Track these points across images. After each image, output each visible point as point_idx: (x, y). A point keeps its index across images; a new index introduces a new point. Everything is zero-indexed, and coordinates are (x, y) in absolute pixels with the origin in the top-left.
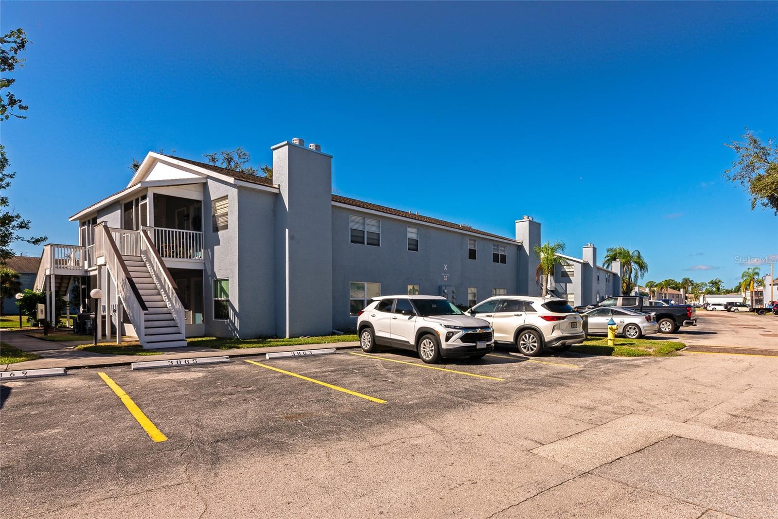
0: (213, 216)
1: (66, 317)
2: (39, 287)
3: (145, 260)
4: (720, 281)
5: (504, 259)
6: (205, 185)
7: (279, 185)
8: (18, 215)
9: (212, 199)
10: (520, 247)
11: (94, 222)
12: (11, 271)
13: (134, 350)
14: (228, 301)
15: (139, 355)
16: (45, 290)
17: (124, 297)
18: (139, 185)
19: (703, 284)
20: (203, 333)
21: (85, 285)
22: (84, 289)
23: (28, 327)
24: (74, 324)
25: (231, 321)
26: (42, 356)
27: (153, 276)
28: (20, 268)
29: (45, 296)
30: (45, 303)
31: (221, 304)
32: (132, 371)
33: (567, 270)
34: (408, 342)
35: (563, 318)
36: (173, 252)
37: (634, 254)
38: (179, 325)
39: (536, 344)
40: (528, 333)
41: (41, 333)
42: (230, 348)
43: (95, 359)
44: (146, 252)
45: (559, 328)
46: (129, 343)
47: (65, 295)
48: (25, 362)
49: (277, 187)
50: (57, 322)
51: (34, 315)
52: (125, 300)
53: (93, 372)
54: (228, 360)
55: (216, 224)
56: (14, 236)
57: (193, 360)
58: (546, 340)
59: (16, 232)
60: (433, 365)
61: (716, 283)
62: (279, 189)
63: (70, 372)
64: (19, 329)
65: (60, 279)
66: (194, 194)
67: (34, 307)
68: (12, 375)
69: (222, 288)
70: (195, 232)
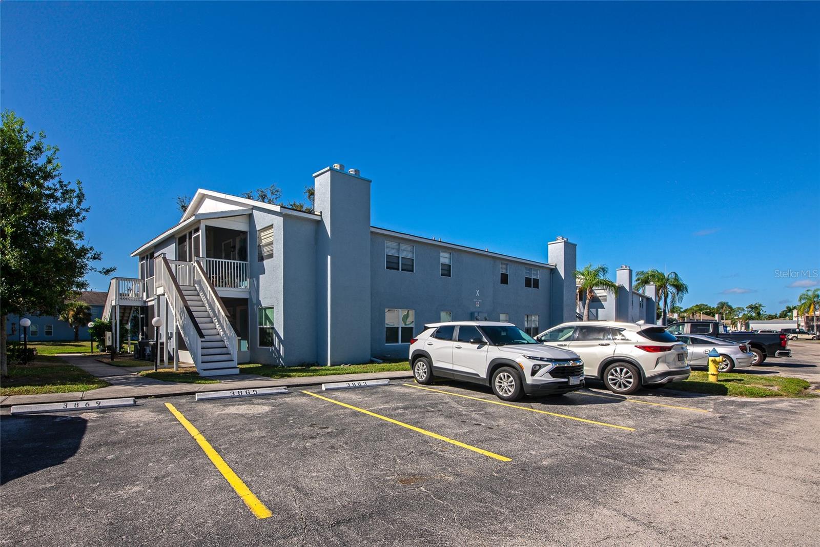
0: (258, 246)
1: (127, 344)
2: (106, 317)
3: (198, 289)
4: (760, 305)
5: (536, 284)
6: (251, 216)
7: (321, 212)
8: (92, 247)
9: (257, 230)
10: (553, 271)
11: (152, 256)
12: (85, 304)
13: (191, 377)
14: (273, 328)
15: (199, 383)
16: (111, 320)
17: (182, 325)
18: (193, 218)
19: (739, 308)
20: (248, 360)
21: (144, 314)
22: (142, 318)
23: (98, 352)
24: (135, 349)
25: (276, 348)
26: (112, 382)
27: (206, 305)
28: (91, 301)
29: (112, 325)
30: (111, 331)
31: (266, 331)
32: (196, 402)
33: (598, 295)
34: (477, 375)
35: (669, 348)
36: (222, 282)
37: (670, 276)
38: (231, 352)
39: (631, 380)
40: (619, 366)
41: (108, 359)
42: (283, 376)
43: (159, 388)
44: (199, 282)
45: (664, 362)
46: (185, 369)
47: (127, 324)
48: (98, 389)
49: (319, 214)
50: (121, 348)
51: (102, 342)
52: (183, 328)
53: (159, 402)
54: (287, 391)
55: (262, 253)
56: (89, 267)
57: (254, 391)
58: (647, 376)
59: (90, 263)
60: (514, 403)
61: (756, 307)
62: (321, 216)
63: (139, 402)
64: (90, 354)
65: (124, 309)
66: (240, 225)
67: (103, 335)
68: (87, 405)
69: (266, 316)
70: (241, 262)
